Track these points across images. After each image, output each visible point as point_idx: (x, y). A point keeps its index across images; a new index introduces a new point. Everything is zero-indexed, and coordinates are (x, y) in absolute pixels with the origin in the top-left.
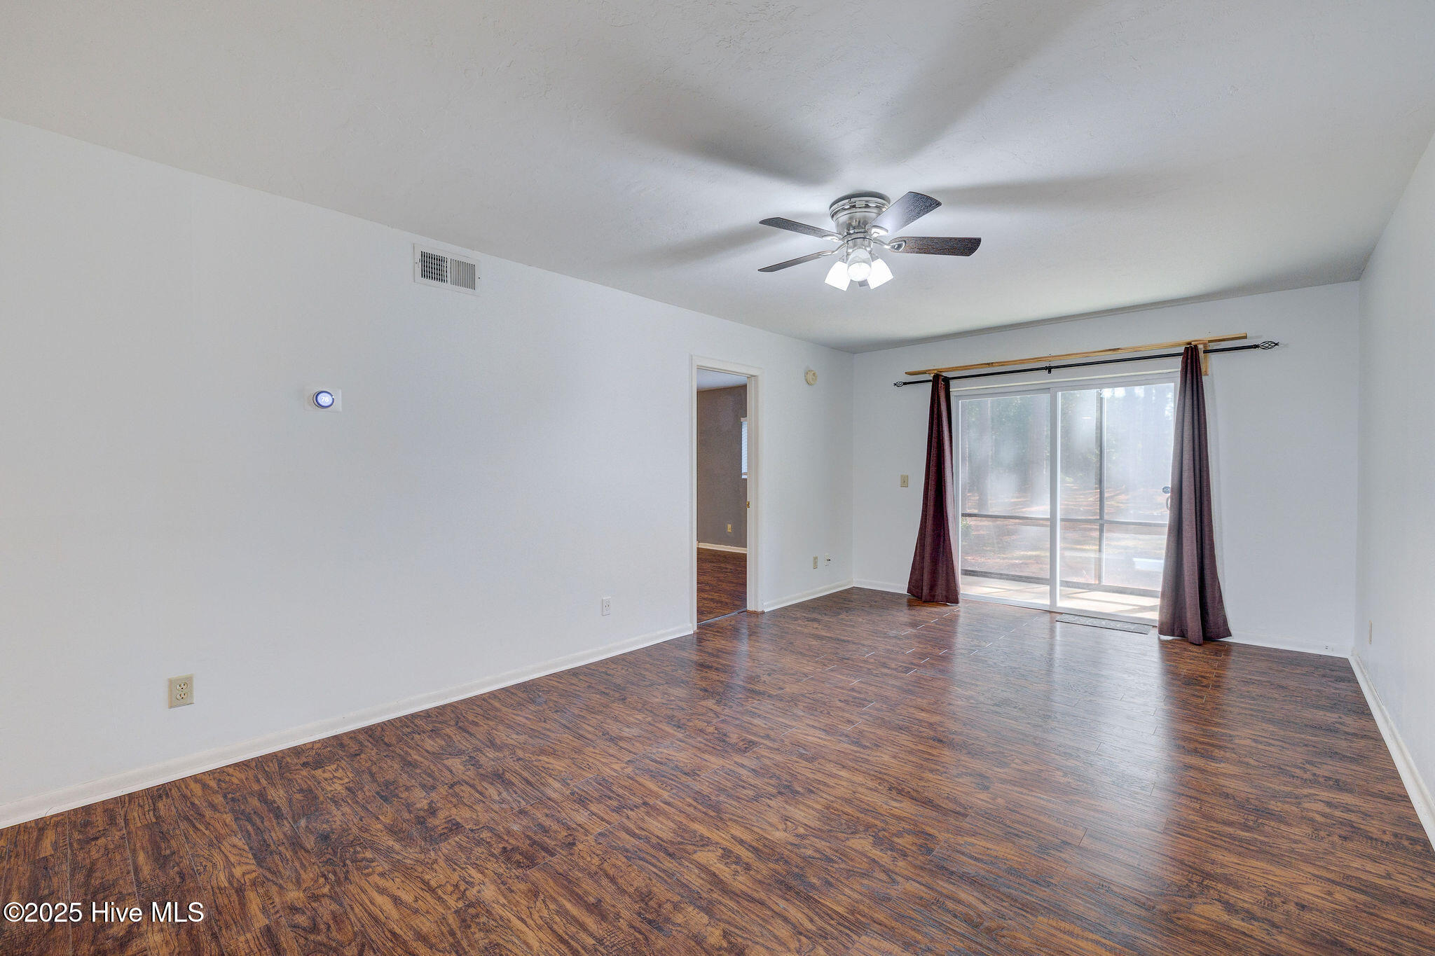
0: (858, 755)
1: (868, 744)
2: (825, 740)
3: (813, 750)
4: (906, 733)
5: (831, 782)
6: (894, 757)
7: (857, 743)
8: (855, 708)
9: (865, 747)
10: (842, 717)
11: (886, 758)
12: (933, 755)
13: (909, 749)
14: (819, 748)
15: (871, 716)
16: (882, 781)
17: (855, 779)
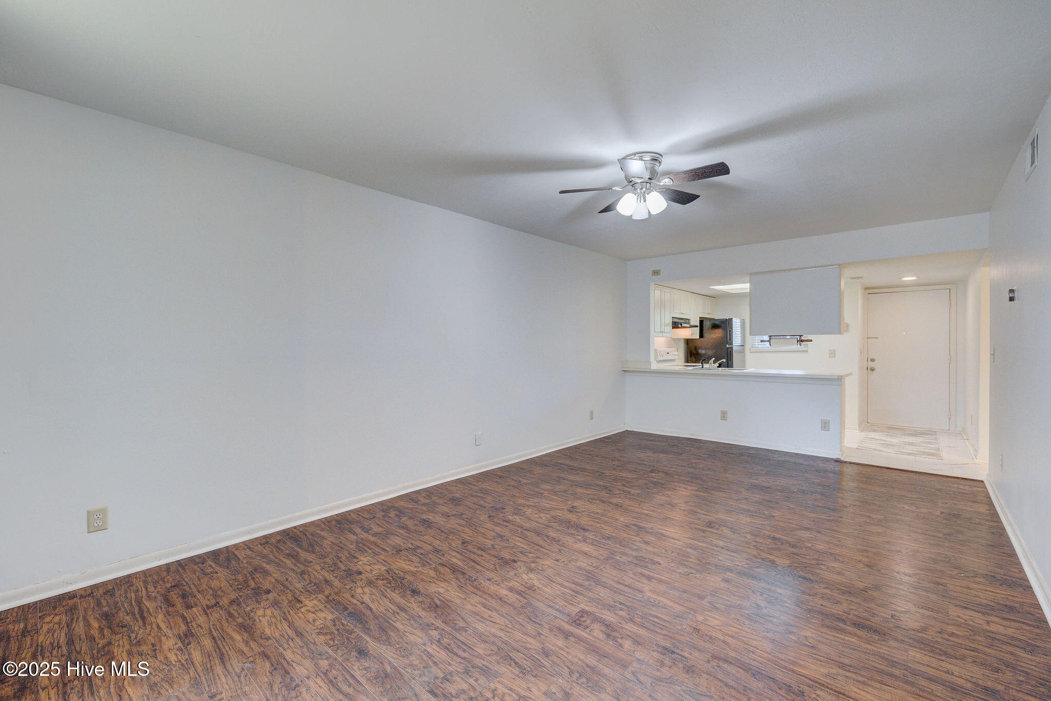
0: (639, 521)
1: (633, 527)
2: (662, 529)
3: (668, 523)
4: (605, 534)
5: (651, 509)
6: (617, 519)
7: (640, 527)
8: (644, 555)
9: (634, 525)
10: (654, 547)
11: (622, 519)
12: (592, 521)
13: (607, 524)
14: (665, 525)
15: (631, 548)
16: (626, 509)
17: (640, 510)
